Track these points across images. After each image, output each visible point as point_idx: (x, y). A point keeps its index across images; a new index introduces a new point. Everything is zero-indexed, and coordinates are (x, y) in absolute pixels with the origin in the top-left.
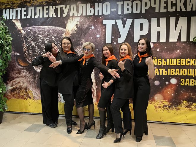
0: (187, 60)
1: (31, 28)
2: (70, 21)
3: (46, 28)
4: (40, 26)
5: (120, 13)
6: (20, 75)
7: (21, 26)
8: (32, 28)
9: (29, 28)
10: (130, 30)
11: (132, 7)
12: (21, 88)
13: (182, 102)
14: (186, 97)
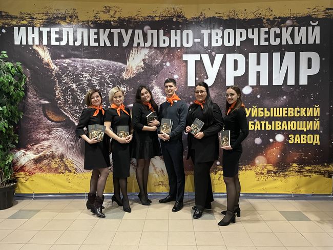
0: (296, 109)
1: (67, 61)
2: (133, 54)
3: (95, 62)
4: (84, 58)
5: (206, 44)
6: (50, 136)
7: (49, 57)
8: (70, 61)
9: (64, 61)
10: (221, 68)
11: (222, 37)
12: (52, 157)
13: (291, 166)
14: (295, 158)
